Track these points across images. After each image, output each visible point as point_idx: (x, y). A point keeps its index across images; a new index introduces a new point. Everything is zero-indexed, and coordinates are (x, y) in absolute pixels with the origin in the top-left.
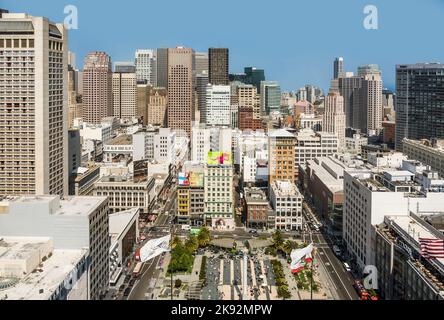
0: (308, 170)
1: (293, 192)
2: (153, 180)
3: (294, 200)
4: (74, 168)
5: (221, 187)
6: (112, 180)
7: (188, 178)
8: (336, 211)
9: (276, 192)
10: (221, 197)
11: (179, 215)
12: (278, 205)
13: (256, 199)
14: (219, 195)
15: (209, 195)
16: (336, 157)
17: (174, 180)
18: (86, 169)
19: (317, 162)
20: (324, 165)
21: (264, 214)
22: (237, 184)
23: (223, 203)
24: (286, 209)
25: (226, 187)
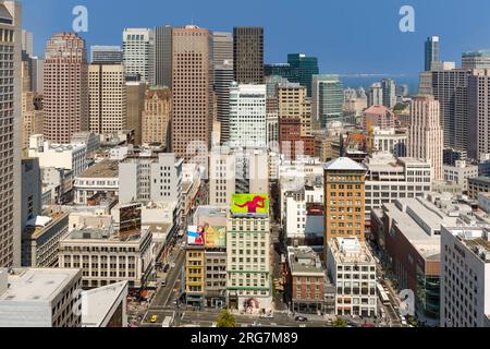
0: (385, 218)
1: (363, 256)
2: (149, 235)
3: (365, 269)
4: (30, 218)
5: (252, 248)
6: (87, 236)
7: (202, 233)
8: (429, 287)
9: (336, 255)
10: (252, 263)
11: (188, 291)
12: (340, 276)
13: (305, 265)
14: (248, 260)
15: (234, 260)
16: (429, 199)
17: (181, 233)
18: (47, 219)
19: (399, 206)
20: (410, 212)
21: (317, 291)
22: (276, 239)
23: (255, 273)
24: (352, 283)
25: (259, 248)
